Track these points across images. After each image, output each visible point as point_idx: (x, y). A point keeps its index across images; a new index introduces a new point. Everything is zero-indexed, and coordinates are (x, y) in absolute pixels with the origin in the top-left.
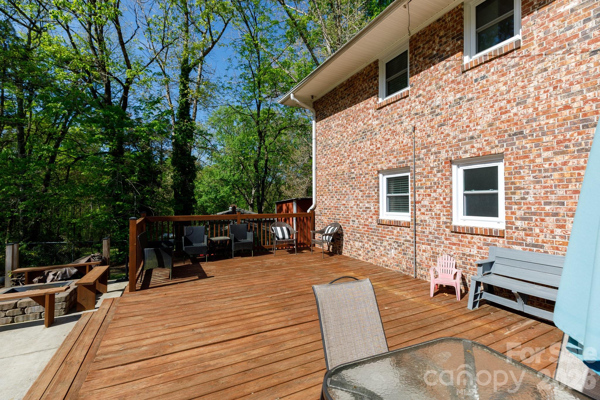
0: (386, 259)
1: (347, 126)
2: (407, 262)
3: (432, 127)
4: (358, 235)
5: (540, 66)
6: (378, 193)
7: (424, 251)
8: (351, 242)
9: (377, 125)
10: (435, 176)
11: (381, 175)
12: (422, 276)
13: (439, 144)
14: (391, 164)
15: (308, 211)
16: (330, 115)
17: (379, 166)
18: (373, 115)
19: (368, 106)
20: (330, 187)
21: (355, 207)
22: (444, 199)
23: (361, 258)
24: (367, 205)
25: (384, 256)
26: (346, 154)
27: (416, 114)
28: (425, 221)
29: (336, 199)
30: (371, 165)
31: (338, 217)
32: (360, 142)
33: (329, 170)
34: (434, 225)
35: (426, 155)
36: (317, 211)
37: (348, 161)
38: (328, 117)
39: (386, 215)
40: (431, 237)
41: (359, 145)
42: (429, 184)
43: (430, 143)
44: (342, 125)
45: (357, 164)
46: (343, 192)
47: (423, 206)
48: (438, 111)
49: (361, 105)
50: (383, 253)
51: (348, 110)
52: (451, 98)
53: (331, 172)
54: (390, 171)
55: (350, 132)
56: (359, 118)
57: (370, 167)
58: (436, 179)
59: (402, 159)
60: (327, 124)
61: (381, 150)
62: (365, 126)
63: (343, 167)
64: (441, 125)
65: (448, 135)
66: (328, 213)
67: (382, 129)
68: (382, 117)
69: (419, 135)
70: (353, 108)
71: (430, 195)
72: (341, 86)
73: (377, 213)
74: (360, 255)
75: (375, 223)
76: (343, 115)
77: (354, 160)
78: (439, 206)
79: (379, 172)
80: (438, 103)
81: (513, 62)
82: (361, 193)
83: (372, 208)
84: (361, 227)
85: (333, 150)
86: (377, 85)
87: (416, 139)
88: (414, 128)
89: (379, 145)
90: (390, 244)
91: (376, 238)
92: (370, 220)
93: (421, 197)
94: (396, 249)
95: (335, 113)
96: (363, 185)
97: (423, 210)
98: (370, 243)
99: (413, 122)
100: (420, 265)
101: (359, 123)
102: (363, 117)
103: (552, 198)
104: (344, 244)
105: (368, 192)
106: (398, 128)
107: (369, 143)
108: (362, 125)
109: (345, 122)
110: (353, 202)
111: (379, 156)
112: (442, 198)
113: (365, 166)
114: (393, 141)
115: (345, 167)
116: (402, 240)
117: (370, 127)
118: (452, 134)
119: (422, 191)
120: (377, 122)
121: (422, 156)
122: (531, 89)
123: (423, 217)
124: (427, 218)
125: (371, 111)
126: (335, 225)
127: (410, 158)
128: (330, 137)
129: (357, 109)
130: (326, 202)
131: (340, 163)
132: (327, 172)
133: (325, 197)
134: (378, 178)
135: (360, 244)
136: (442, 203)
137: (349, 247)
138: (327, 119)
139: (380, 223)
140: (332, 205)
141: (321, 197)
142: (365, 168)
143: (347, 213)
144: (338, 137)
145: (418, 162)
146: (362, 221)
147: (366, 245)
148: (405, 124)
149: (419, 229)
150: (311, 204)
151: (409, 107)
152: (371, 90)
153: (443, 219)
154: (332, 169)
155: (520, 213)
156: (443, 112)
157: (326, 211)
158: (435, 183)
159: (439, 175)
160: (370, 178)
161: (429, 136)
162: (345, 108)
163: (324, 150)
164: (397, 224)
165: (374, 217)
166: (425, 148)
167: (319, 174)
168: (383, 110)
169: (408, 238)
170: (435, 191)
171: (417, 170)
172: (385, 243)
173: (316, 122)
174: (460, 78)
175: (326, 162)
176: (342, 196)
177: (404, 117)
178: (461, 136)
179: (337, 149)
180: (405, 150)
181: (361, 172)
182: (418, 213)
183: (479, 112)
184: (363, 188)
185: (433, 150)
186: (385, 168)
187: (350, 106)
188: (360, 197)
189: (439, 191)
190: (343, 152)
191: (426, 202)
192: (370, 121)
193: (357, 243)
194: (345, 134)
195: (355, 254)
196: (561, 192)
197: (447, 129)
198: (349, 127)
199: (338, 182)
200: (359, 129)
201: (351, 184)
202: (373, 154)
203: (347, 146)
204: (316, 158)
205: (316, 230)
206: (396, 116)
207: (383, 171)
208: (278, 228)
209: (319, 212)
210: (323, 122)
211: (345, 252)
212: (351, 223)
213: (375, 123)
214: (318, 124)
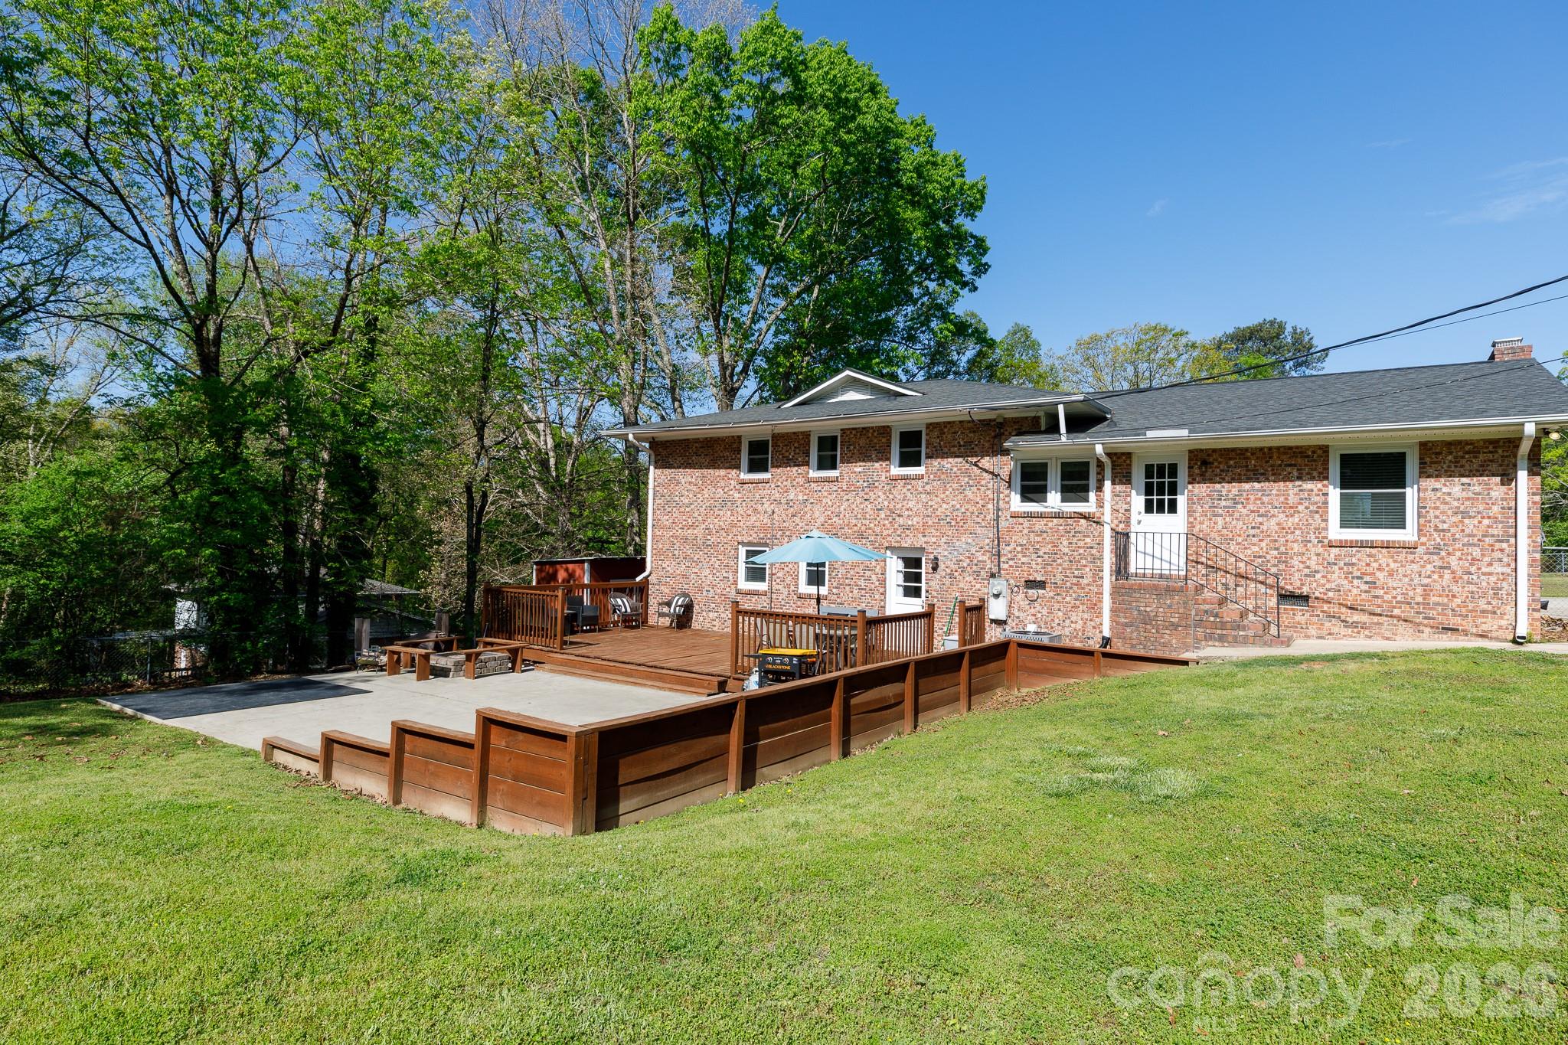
1: (703, 487)
3: (787, 515)
4: (713, 605)
5: (846, 497)
6: (737, 564)
8: (704, 613)
9: (738, 498)
11: (740, 546)
13: (791, 530)
14: (750, 537)
15: (638, 579)
16: (679, 468)
17: (740, 538)
18: (734, 486)
19: (730, 476)
20: (676, 552)
21: (710, 576)
22: (794, 572)
23: (715, 629)
24: (725, 575)
26: (700, 518)
27: (775, 500)
28: (779, 590)
29: (684, 566)
30: (731, 535)
31: (686, 586)
32: (719, 509)
33: (674, 531)
34: (786, 593)
35: (782, 536)
36: (652, 579)
37: (703, 526)
38: (674, 468)
39: (744, 585)
40: (783, 603)
41: (717, 512)
43: (785, 527)
44: (696, 484)
45: (714, 531)
47: (778, 578)
48: (791, 503)
49: (722, 472)
51: (705, 471)
52: (800, 498)
53: (677, 534)
54: (750, 544)
55: (707, 495)
56: (719, 484)
57: (730, 537)
59: (761, 536)
60: (672, 475)
61: (741, 523)
62: (726, 495)
64: (794, 516)
65: (798, 524)
66: (671, 582)
67: (744, 503)
68: (744, 491)
69: (777, 518)
70: (711, 471)
71: (783, 569)
72: (697, 441)
73: (735, 582)
74: (714, 626)
75: (733, 592)
76: (696, 473)
77: (711, 526)
78: (790, 578)
79: (738, 543)
80: (791, 497)
81: (835, 488)
82: (718, 562)
83: (731, 577)
84: (716, 596)
85: (682, 510)
86: (740, 459)
87: (774, 521)
88: (773, 512)
89: (740, 518)
92: (728, 589)
93: (777, 571)
95: (686, 468)
96: (721, 554)
97: (778, 581)
98: (727, 612)
99: (772, 505)
101: (718, 489)
102: (723, 484)
103: (849, 576)
104: (694, 615)
105: (726, 561)
106: (759, 506)
107: (729, 513)
108: (722, 492)
109: (700, 482)
110: (708, 571)
111: (739, 528)
112: (792, 572)
113: (724, 534)
114: (754, 518)
115: (699, 531)
117: (731, 497)
118: (801, 525)
121: (778, 536)
122: (842, 509)
123: (778, 587)
124: (780, 587)
125: (732, 482)
126: (685, 595)
127: (768, 536)
128: (677, 493)
129: (717, 474)
130: (668, 569)
131: (693, 527)
132: (671, 533)
133: (667, 563)
134: (737, 548)
135: (715, 614)
136: (792, 576)
137: (701, 619)
138: (672, 470)
139: (739, 592)
140: (678, 572)
141: (660, 562)
142: (724, 537)
143: (700, 582)
144: (690, 496)
145: (775, 541)
146: (719, 591)
147: (722, 615)
148: (765, 506)
149: (774, 596)
150: (643, 570)
151: (769, 490)
152: (733, 462)
153: (792, 588)
154: (680, 530)
155: (835, 584)
156: (795, 506)
157: (668, 579)
160: (729, 548)
161: (784, 521)
162: (701, 467)
163: (666, 506)
164: (756, 593)
165: (732, 586)
166: (781, 530)
167: (658, 533)
168: (746, 486)
169: (765, 604)
170: (787, 566)
173: (656, 468)
174: (807, 485)
175: (670, 521)
176: (694, 564)
177: (764, 499)
178: (806, 528)
179: (687, 509)
180: (764, 528)
181: (719, 540)
182: (774, 583)
183: (817, 514)
184: (720, 557)
185: (787, 533)
186: (745, 540)
187: (707, 467)
188: (716, 566)
189: (790, 566)
190: (696, 515)
191: (781, 574)
192: (731, 492)
193: (712, 615)
194: (699, 496)
195: (708, 625)
196: (852, 572)
197: (797, 520)
198: (706, 489)
199: (688, 547)
200: (718, 495)
201: (706, 551)
202: (733, 525)
203: (702, 510)
204: (654, 513)
205: (651, 603)
206: (757, 495)
207: (743, 544)
208: (619, 600)
209: (656, 582)
210: (667, 471)
211: (696, 625)
212: (705, 593)
213: (737, 495)
214: (658, 472)
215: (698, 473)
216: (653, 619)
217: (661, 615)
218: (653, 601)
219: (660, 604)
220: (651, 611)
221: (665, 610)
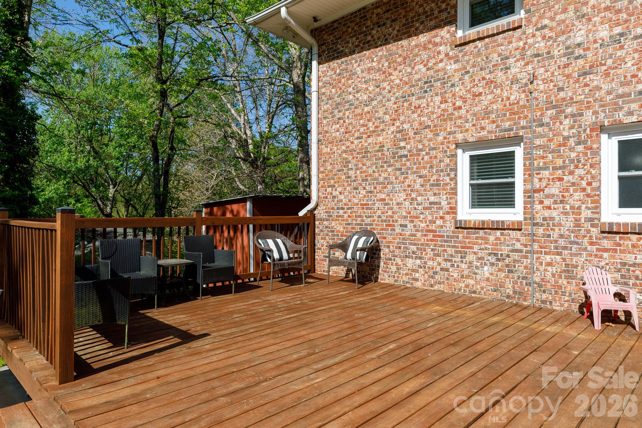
0: (472, 282)
1: (391, 71)
2: (515, 283)
3: (568, 76)
4: (414, 248)
6: (454, 180)
7: (549, 264)
8: (398, 260)
9: (455, 71)
10: (572, 149)
11: (459, 151)
12: (544, 302)
13: (581, 102)
14: (484, 133)
15: (301, 213)
16: (352, 53)
17: (460, 137)
18: (447, 55)
19: (438, 40)
20: (351, 173)
21: (407, 203)
22: (589, 184)
23: (418, 284)
24: (432, 199)
25: (468, 277)
26: (387, 118)
27: (538, 55)
28: (552, 219)
29: (364, 192)
30: (442, 134)
31: (368, 221)
32: (419, 98)
33: (348, 144)
34: (569, 223)
35: (554, 118)
36: (320, 213)
37: (393, 129)
38: (346, 55)
39: (470, 214)
40: (562, 242)
41: (416, 103)
42: (559, 162)
43: (564, 99)
44: (379, 70)
45: (411, 134)
46: (381, 179)
47: (548, 196)
48: (579, 52)
49: (422, 38)
50: (466, 273)
51: (392, 47)
52: (603, 34)
53: (352, 147)
54: (482, 143)
55: (398, 81)
56: (418, 59)
57: (440, 138)
58: (573, 155)
59: (507, 124)
60: (343, 66)
61: (463, 112)
62: (431, 73)
63: (380, 139)
64: (585, 74)
65: (599, 88)
66: (346, 216)
67: (467, 77)
68: (466, 58)
69: (542, 87)
70: (404, 43)
71: (561, 179)
73: (453, 210)
74: (416, 280)
75: (450, 226)
76: (380, 53)
77: (406, 126)
78: (578, 195)
79: (457, 146)
80: (579, 40)
82: (419, 181)
83: (444, 203)
84: (419, 234)
85: (358, 111)
86: (455, 8)
87: (535, 94)
89: (458, 104)
90: (481, 258)
91: (450, 251)
92: (439, 222)
93: (544, 184)
94: (492, 264)
95: (362, 50)
96: (424, 168)
97: (547, 202)
98: (439, 259)
99: (530, 67)
100: (540, 286)
101: (417, 68)
102: (425, 57)
104: (382, 264)
105: (435, 177)
106: (500, 76)
107: (438, 99)
108: (424, 70)
109: (386, 64)
110: (403, 196)
111: (459, 122)
112: (584, 183)
113: (430, 135)
114: (490, 97)
116: (505, 250)
117: (441, 74)
118: (605, 87)
119: (545, 174)
120: (455, 66)
121: (546, 120)
123: (547, 214)
124: (554, 214)
125: (442, 48)
126: (368, 233)
127: (523, 123)
128: (350, 90)
129: (414, 43)
130: (342, 197)
131: (376, 132)
132: (344, 148)
133: (339, 189)
134: (455, 156)
135: (418, 262)
136: (584, 190)
137: (394, 268)
138: (343, 59)
139: (461, 226)
140: (356, 201)
141: (329, 190)
142: (430, 140)
143: (390, 213)
144: (371, 89)
145: (539, 129)
146: (423, 225)
147: (430, 263)
148: (513, 70)
149: (540, 231)
150: (308, 201)
151: (521, 44)
152: (444, 15)
153: (586, 213)
154: (356, 142)
156: (589, 54)
157: (341, 212)
158: (572, 161)
159: (580, 148)
160: (440, 155)
161: (561, 89)
162: (386, 42)
163: (336, 111)
164: (496, 226)
165: (447, 217)
166: (554, 107)
167: (325, 150)
168: (467, 48)
169: (518, 246)
170: (571, 173)
171: (538, 142)
172: (471, 257)
173: (319, 63)
175: (342, 130)
176: (379, 187)
177: (512, 60)
178: (621, 91)
179: (366, 109)
180: (513, 111)
181: (420, 147)
182: (538, 207)
184: (424, 172)
185: (569, 110)
186: (471, 140)
187: (397, 39)
188: (417, 187)
189: (580, 172)
190: (381, 114)
191: (554, 190)
192: (441, 65)
193: (410, 263)
194: (385, 84)
195: (405, 278)
197: (595, 80)
198: (396, 73)
199: (368, 163)
200: (417, 77)
201: (398, 165)
202: (445, 117)
203: (390, 104)
204: (319, 124)
205: (318, 245)
206: (495, 57)
207: (465, 146)
208: (270, 242)
209: (324, 215)
210: (334, 64)
211: (384, 277)
212: (398, 230)
213: (452, 67)
214: (324, 67)
215: (382, 51)
216: (322, 267)
217: (333, 262)
218: (322, 243)
219: (331, 247)
220: (319, 255)
221: (339, 254)
